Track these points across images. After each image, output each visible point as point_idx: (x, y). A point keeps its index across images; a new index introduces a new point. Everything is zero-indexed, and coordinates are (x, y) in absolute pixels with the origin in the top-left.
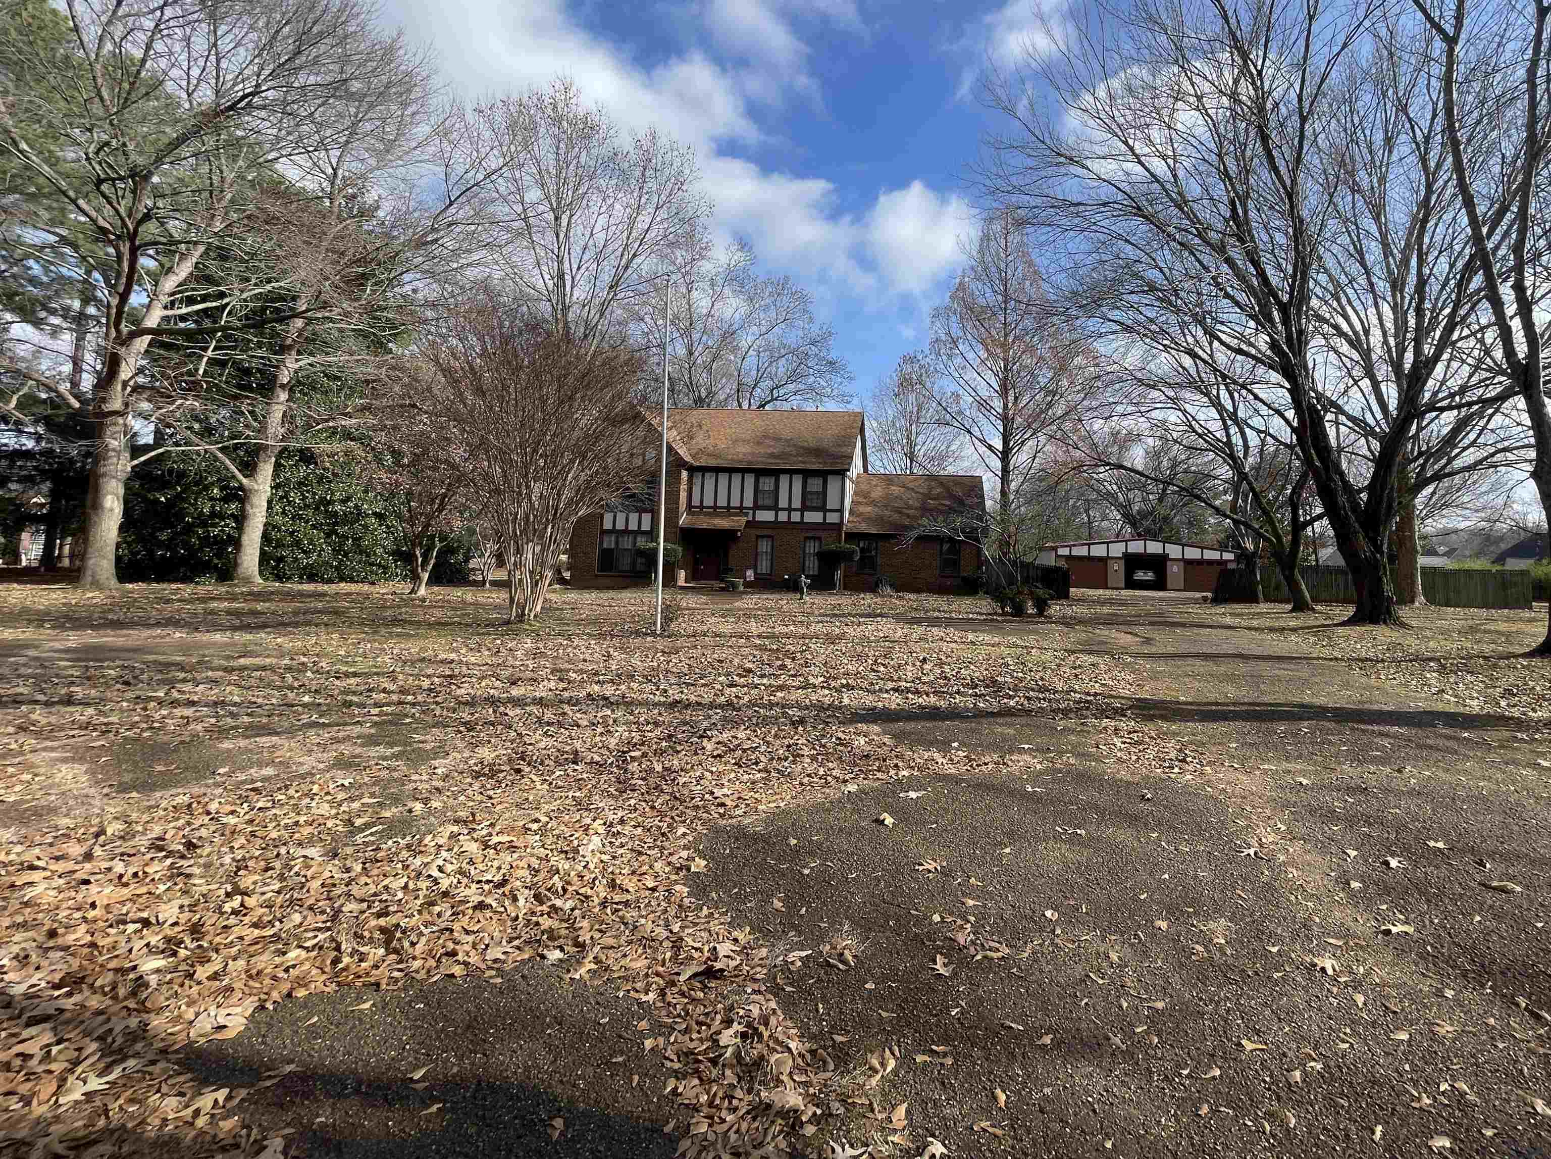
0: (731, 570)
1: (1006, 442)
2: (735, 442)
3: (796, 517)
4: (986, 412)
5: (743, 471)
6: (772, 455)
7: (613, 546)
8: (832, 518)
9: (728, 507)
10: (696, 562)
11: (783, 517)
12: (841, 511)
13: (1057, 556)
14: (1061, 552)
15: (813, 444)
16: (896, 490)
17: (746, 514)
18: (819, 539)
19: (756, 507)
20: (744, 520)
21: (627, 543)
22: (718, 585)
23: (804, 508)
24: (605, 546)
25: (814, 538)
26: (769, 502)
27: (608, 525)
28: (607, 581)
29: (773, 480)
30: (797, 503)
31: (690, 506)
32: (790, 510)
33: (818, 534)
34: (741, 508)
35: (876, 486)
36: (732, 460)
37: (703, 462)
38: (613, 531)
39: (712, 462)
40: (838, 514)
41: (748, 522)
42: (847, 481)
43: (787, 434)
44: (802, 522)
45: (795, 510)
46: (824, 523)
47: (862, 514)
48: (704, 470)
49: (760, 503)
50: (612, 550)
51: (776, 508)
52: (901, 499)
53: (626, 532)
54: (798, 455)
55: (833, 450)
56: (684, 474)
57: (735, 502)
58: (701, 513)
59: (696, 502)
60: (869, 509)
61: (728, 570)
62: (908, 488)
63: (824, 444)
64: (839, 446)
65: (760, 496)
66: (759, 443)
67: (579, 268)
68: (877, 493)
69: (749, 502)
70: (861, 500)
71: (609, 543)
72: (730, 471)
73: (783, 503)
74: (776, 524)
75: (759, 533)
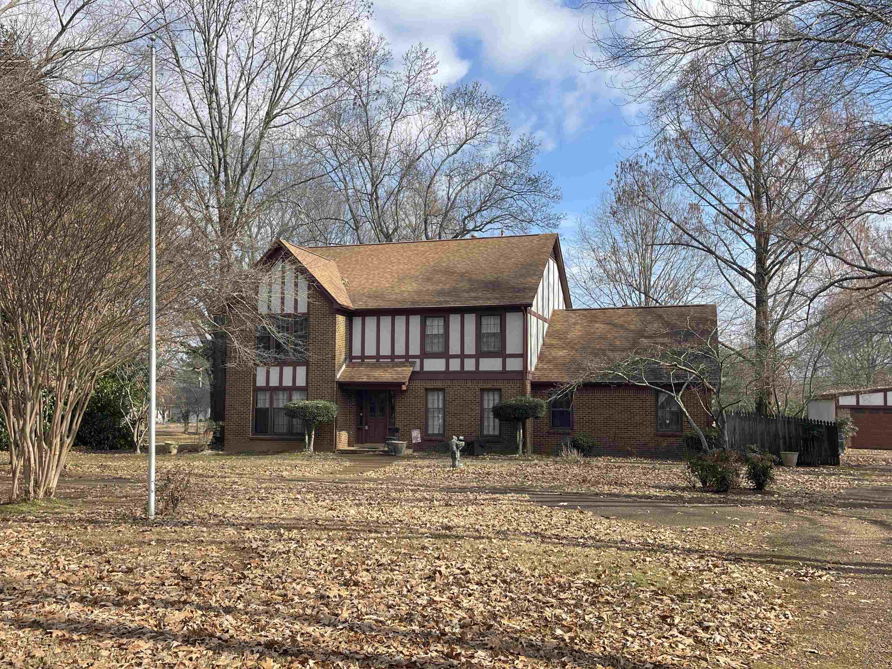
0: (397, 430)
1: (760, 261)
2: (401, 280)
3: (470, 365)
4: (736, 227)
5: (407, 312)
6: (441, 293)
7: (267, 406)
8: (514, 365)
9: (393, 357)
10: (360, 422)
11: (455, 365)
12: (524, 356)
13: (839, 408)
14: (844, 401)
15: (490, 276)
16: (600, 327)
17: (413, 364)
18: (500, 390)
19: (424, 355)
20: (407, 371)
21: (281, 401)
22: (383, 447)
23: (480, 354)
24: (259, 406)
25: (494, 390)
26: (437, 348)
27: (261, 382)
28: (265, 445)
29: (441, 323)
30: (470, 348)
31: (350, 357)
32: (462, 356)
33: (497, 385)
34: (407, 356)
35: (575, 324)
36: (395, 300)
37: (360, 305)
38: (267, 388)
39: (372, 305)
40: (520, 360)
41: (413, 373)
42: (533, 321)
43: (461, 267)
44: (477, 371)
45: (470, 356)
46: (504, 371)
47: (555, 358)
48: (364, 313)
49: (428, 349)
50: (267, 409)
51: (445, 355)
52: (605, 338)
53: (280, 388)
54: (471, 290)
55: (513, 282)
56: (341, 320)
57: (400, 350)
58: (360, 365)
59: (357, 351)
60: (561, 353)
61: (394, 431)
62: (615, 325)
63: (505, 276)
64: (522, 276)
65: (428, 341)
66: (429, 279)
67: (236, 97)
68: (576, 333)
69: (415, 349)
70: (554, 342)
71: (263, 402)
72: (393, 313)
73: (454, 348)
74: (447, 374)
75: (430, 385)
